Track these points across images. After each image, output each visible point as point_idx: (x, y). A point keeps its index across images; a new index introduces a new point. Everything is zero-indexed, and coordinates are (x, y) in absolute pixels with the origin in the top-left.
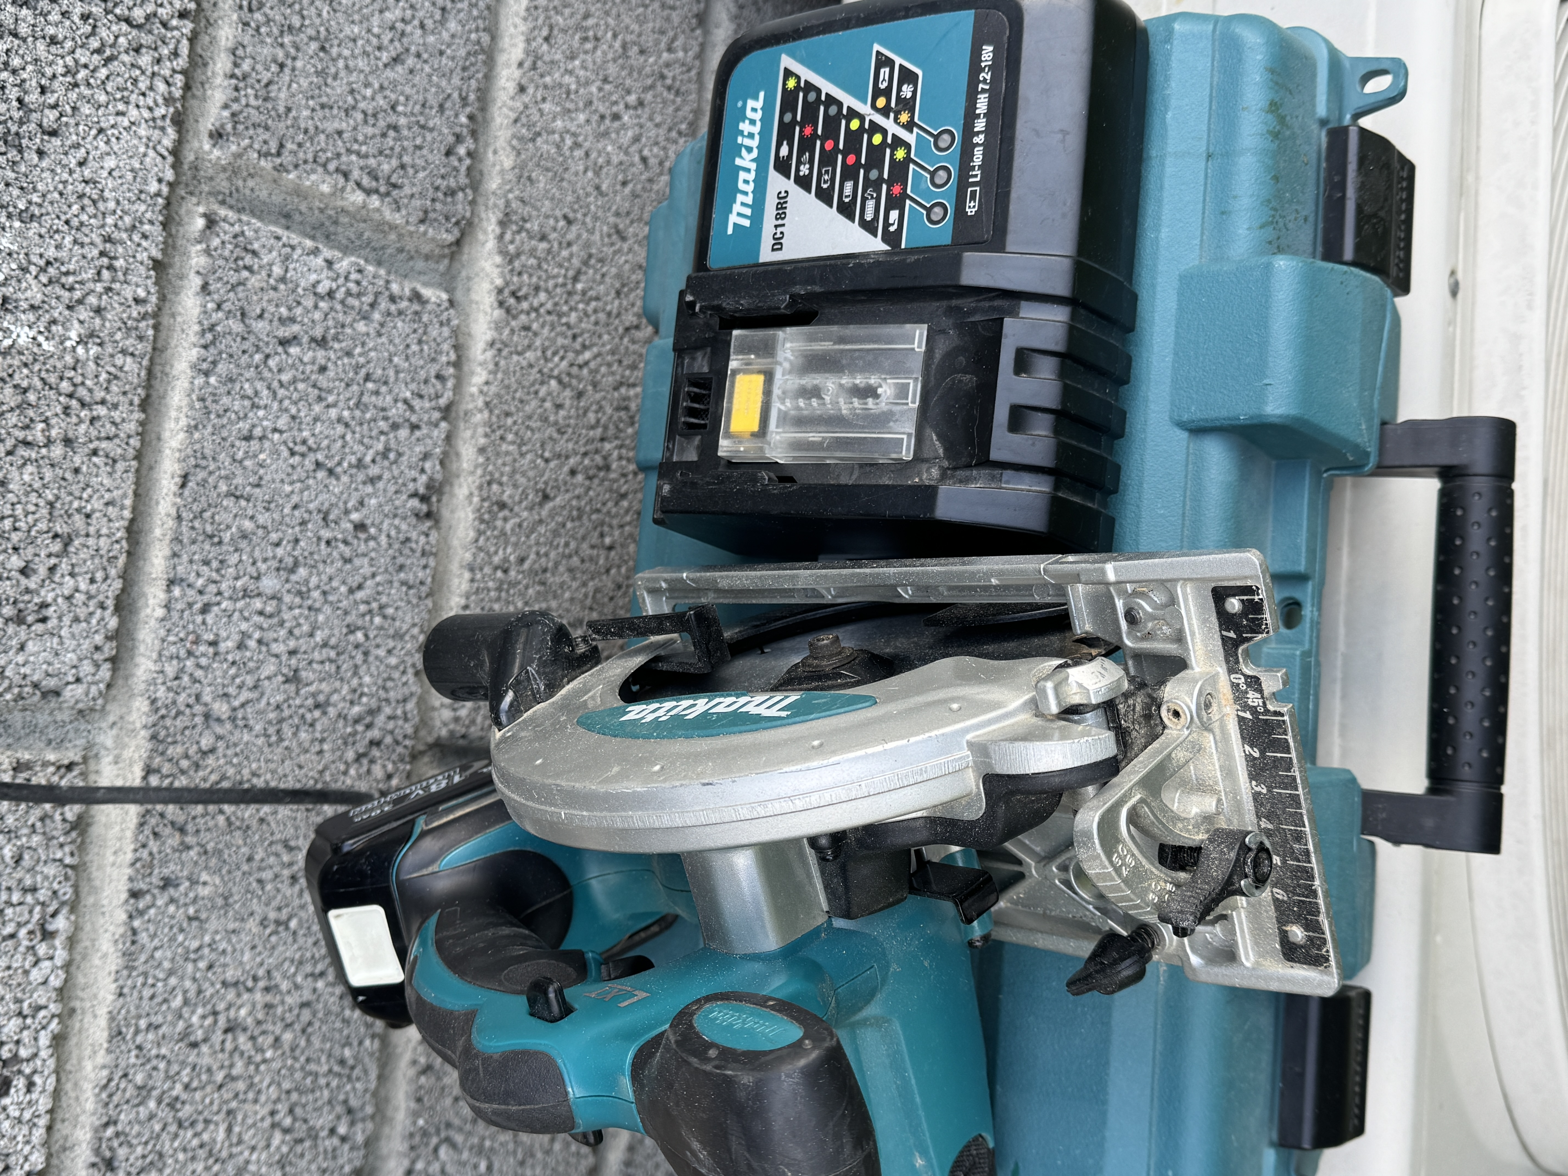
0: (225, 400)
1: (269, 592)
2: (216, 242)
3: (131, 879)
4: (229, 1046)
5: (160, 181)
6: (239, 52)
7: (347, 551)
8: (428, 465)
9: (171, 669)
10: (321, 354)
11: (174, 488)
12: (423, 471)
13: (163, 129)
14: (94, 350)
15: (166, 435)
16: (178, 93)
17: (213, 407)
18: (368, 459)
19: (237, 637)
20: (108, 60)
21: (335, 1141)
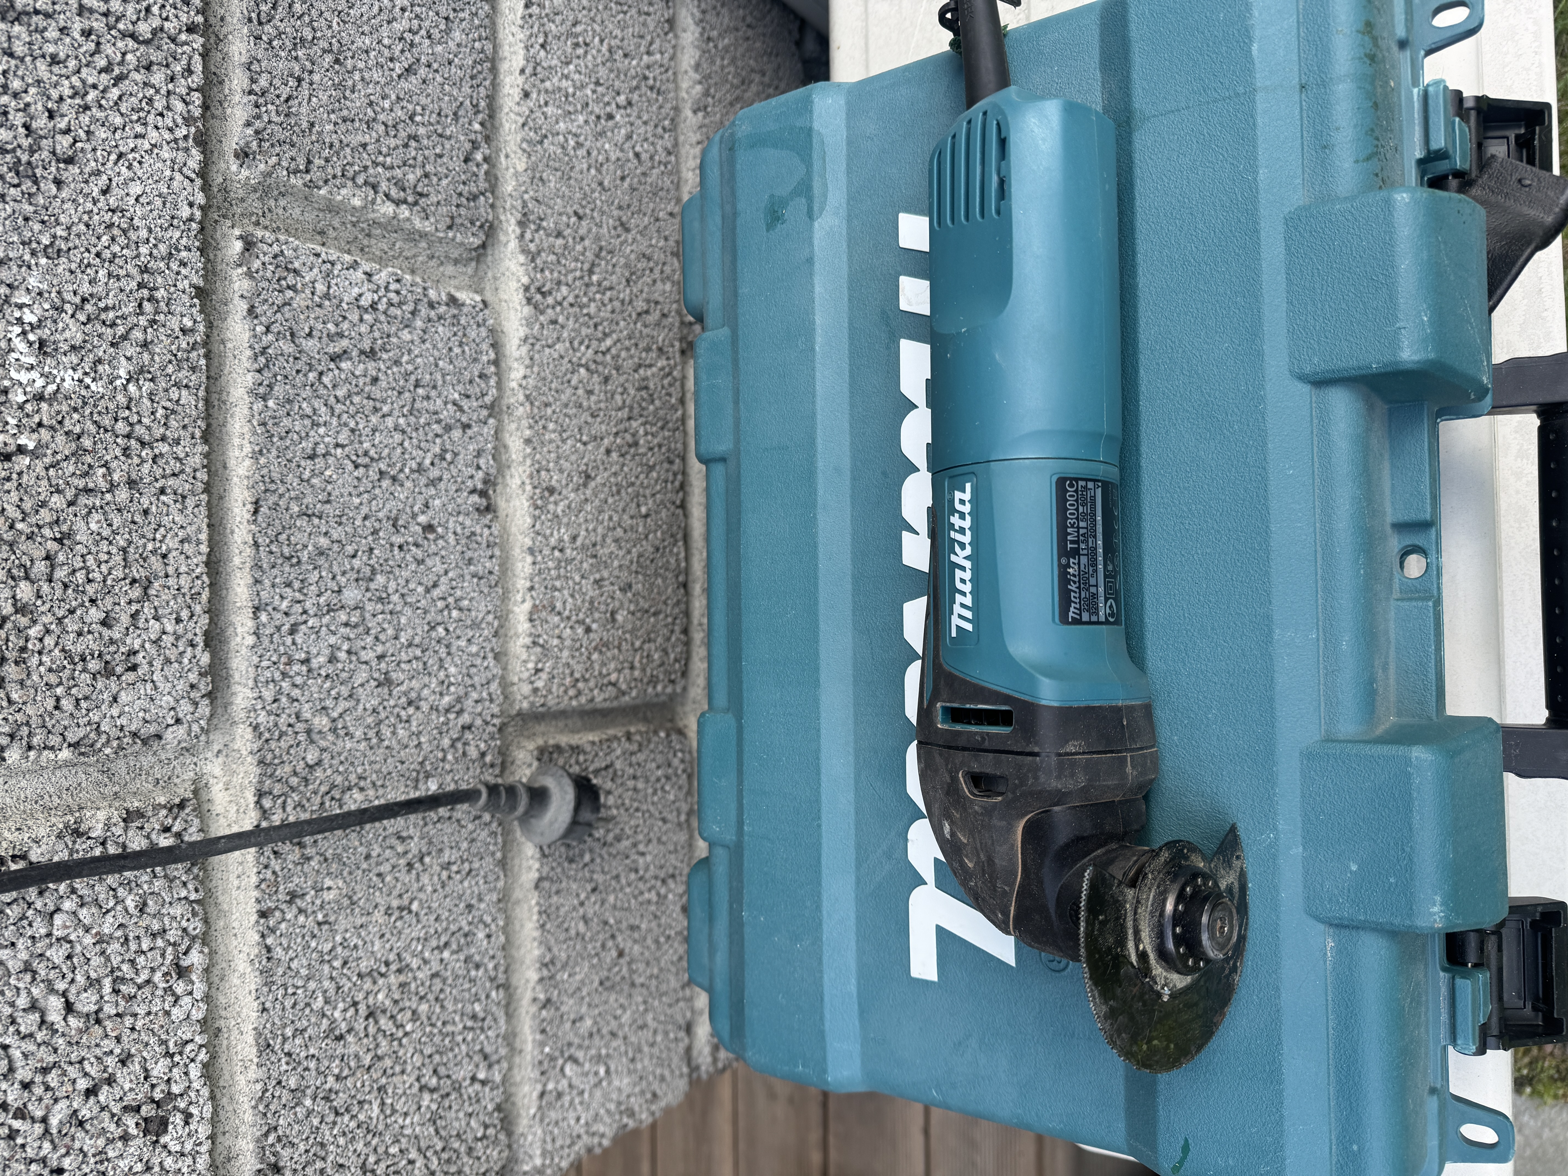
0: (286, 423)
1: (352, 603)
2: (256, 264)
3: (258, 901)
4: (372, 1030)
5: (191, 205)
6: (255, 67)
7: (419, 553)
8: (482, 462)
9: (268, 694)
10: (371, 365)
11: (248, 516)
12: (478, 468)
13: (187, 150)
14: (147, 386)
15: (232, 463)
16: (197, 112)
17: (274, 430)
18: (427, 462)
19: (327, 652)
20: (118, 80)
21: (477, 1086)
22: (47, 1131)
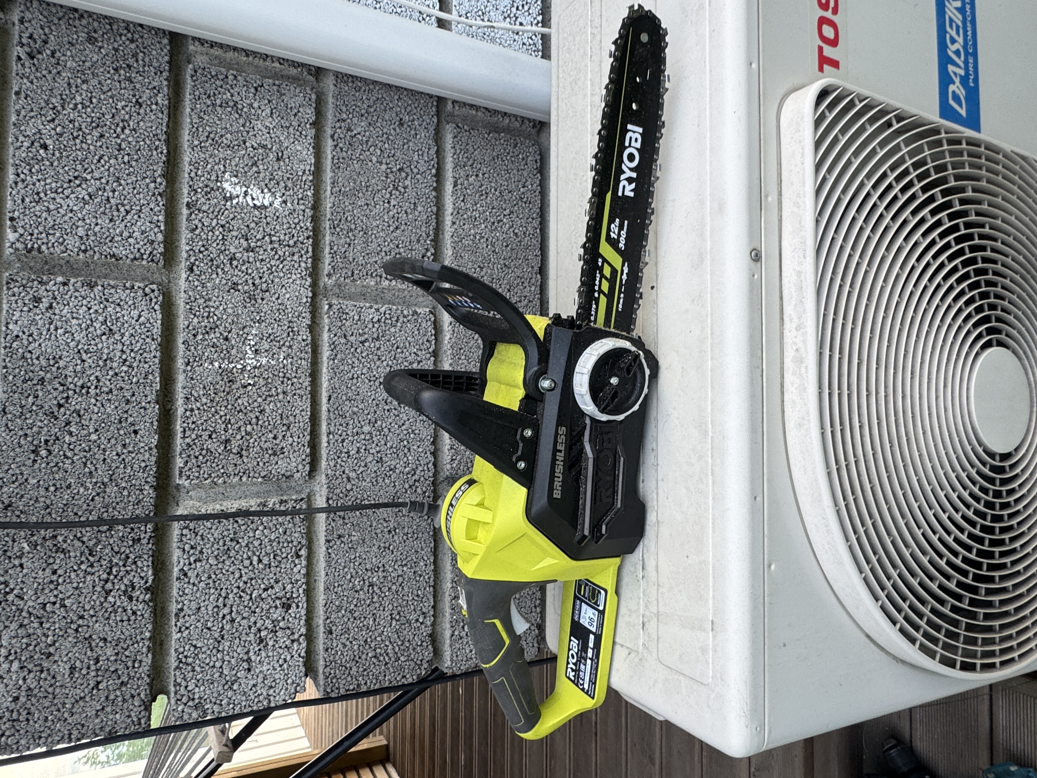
0: (342, 368)
1: (367, 432)
2: (332, 313)
3: (326, 536)
4: (371, 591)
5: (307, 297)
6: (333, 244)
10: (377, 343)
11: (326, 401)
13: (306, 279)
14: (290, 360)
16: (310, 265)
17: (337, 371)
19: (356, 449)
20: (282, 262)
22: (251, 599)
